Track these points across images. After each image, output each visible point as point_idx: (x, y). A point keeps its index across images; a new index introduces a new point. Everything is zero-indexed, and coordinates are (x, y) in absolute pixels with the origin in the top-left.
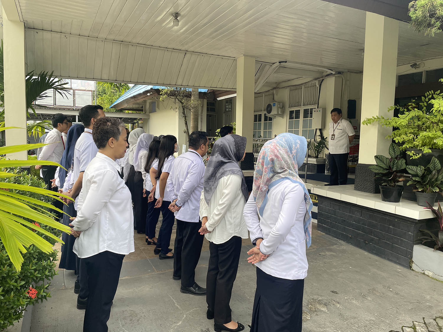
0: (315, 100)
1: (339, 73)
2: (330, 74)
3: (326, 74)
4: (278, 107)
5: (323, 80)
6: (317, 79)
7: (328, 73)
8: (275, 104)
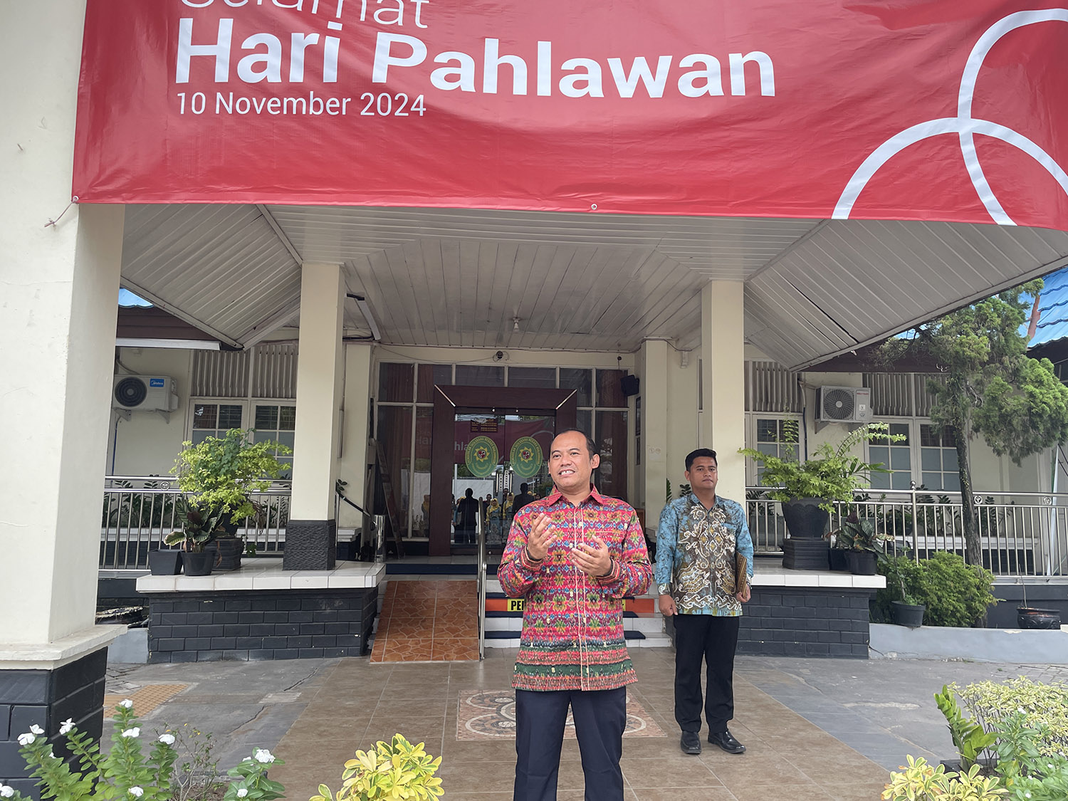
8: (162, 381)
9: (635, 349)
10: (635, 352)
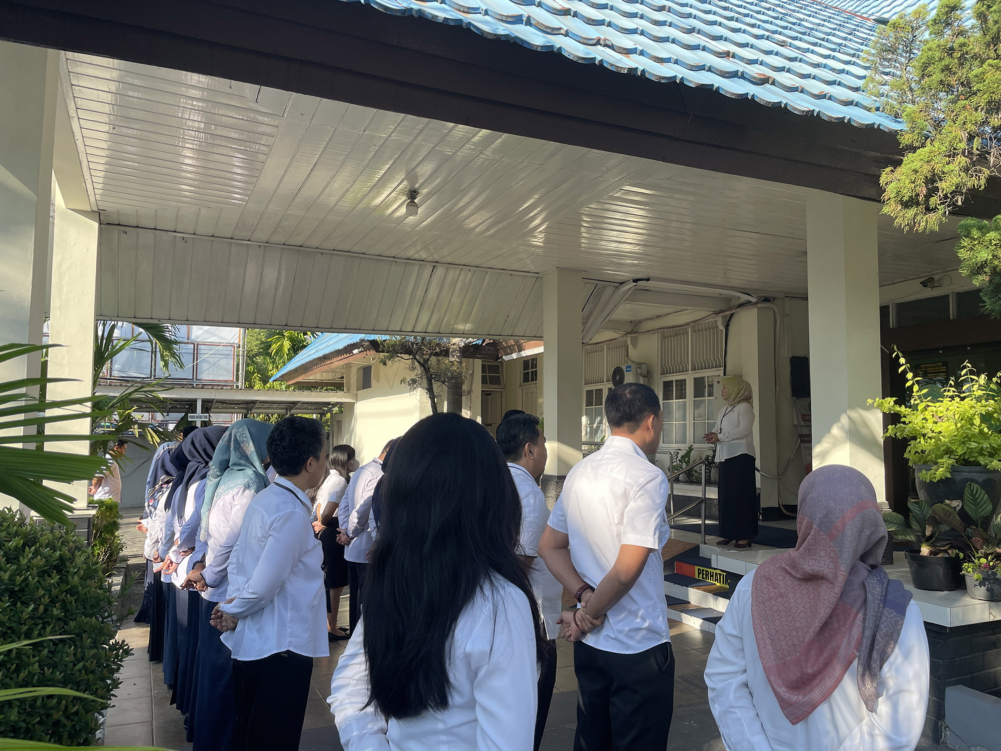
0: (718, 357)
1: (766, 300)
2: (746, 304)
3: (738, 303)
4: (637, 373)
5: (732, 315)
6: (719, 313)
7: (742, 301)
8: (630, 367)
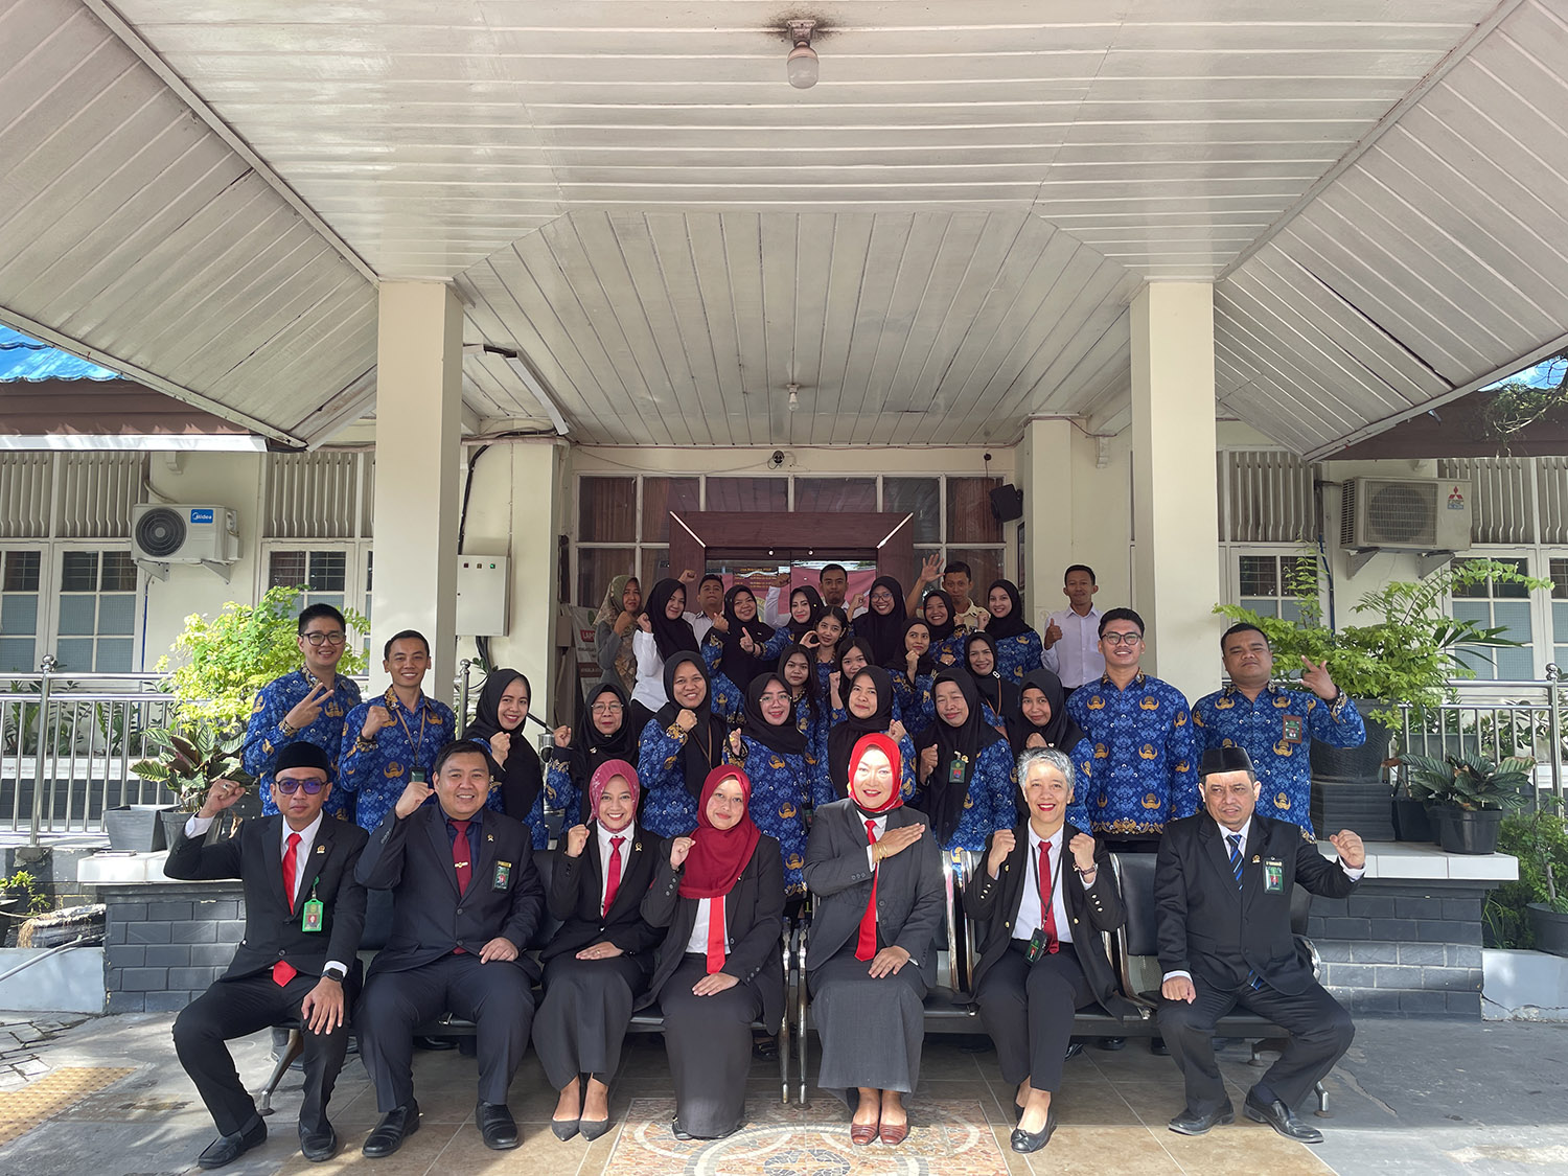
5: (485, 448)
6: (462, 439)
9: (1014, 439)
10: (1015, 444)
